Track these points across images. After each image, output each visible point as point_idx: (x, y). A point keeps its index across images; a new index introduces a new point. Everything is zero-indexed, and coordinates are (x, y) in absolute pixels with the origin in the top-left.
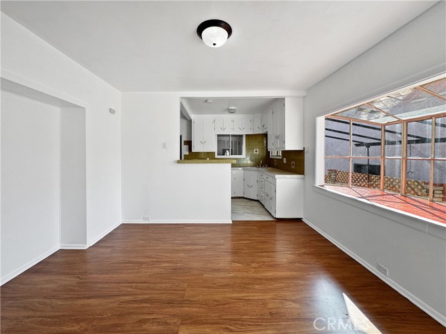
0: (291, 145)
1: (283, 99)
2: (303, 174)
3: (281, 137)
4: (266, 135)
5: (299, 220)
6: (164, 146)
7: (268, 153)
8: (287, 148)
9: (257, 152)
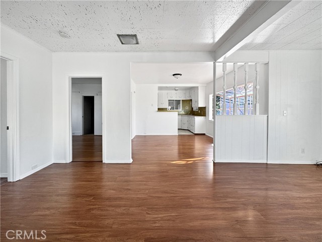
0: (201, 105)
1: (198, 87)
2: (205, 116)
3: (197, 102)
4: (191, 100)
5: (204, 134)
6: (152, 105)
7: (192, 108)
8: (199, 106)
9: (187, 108)
